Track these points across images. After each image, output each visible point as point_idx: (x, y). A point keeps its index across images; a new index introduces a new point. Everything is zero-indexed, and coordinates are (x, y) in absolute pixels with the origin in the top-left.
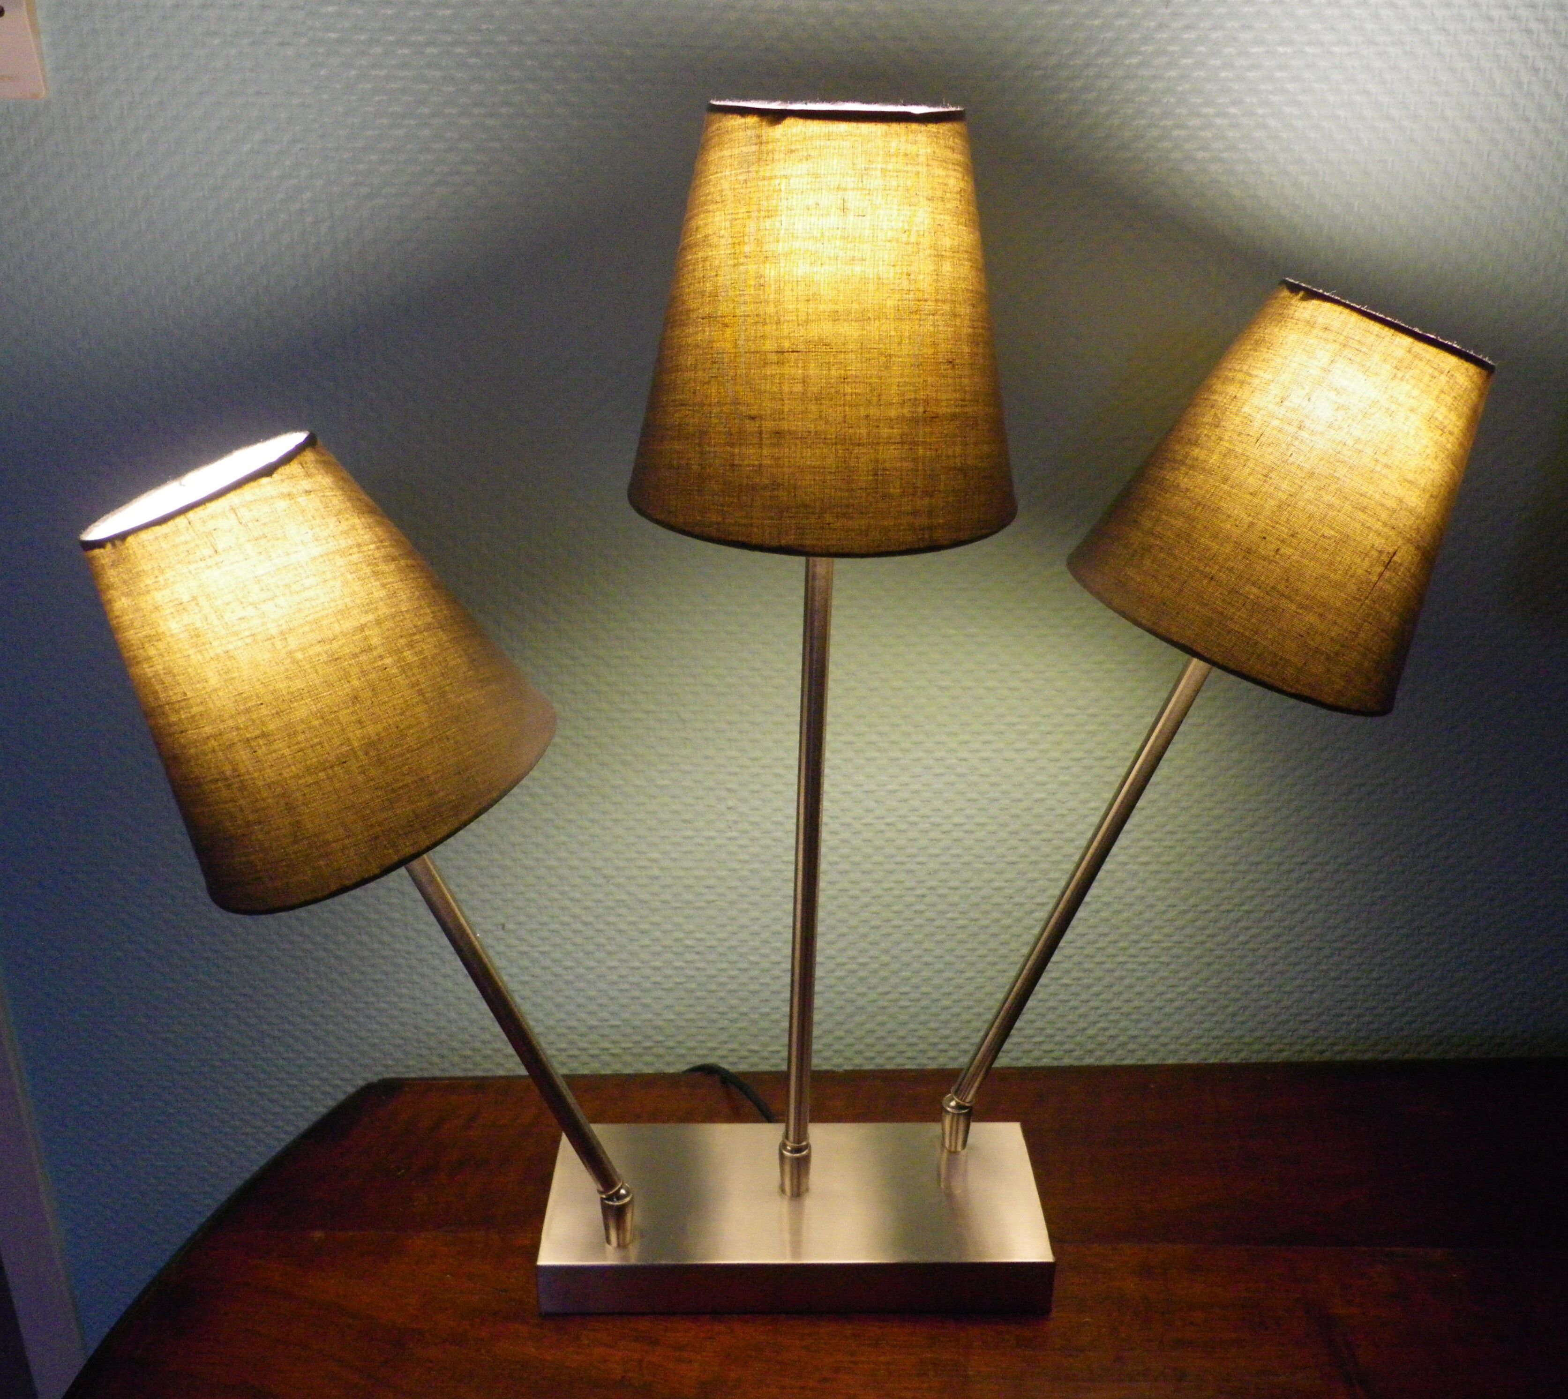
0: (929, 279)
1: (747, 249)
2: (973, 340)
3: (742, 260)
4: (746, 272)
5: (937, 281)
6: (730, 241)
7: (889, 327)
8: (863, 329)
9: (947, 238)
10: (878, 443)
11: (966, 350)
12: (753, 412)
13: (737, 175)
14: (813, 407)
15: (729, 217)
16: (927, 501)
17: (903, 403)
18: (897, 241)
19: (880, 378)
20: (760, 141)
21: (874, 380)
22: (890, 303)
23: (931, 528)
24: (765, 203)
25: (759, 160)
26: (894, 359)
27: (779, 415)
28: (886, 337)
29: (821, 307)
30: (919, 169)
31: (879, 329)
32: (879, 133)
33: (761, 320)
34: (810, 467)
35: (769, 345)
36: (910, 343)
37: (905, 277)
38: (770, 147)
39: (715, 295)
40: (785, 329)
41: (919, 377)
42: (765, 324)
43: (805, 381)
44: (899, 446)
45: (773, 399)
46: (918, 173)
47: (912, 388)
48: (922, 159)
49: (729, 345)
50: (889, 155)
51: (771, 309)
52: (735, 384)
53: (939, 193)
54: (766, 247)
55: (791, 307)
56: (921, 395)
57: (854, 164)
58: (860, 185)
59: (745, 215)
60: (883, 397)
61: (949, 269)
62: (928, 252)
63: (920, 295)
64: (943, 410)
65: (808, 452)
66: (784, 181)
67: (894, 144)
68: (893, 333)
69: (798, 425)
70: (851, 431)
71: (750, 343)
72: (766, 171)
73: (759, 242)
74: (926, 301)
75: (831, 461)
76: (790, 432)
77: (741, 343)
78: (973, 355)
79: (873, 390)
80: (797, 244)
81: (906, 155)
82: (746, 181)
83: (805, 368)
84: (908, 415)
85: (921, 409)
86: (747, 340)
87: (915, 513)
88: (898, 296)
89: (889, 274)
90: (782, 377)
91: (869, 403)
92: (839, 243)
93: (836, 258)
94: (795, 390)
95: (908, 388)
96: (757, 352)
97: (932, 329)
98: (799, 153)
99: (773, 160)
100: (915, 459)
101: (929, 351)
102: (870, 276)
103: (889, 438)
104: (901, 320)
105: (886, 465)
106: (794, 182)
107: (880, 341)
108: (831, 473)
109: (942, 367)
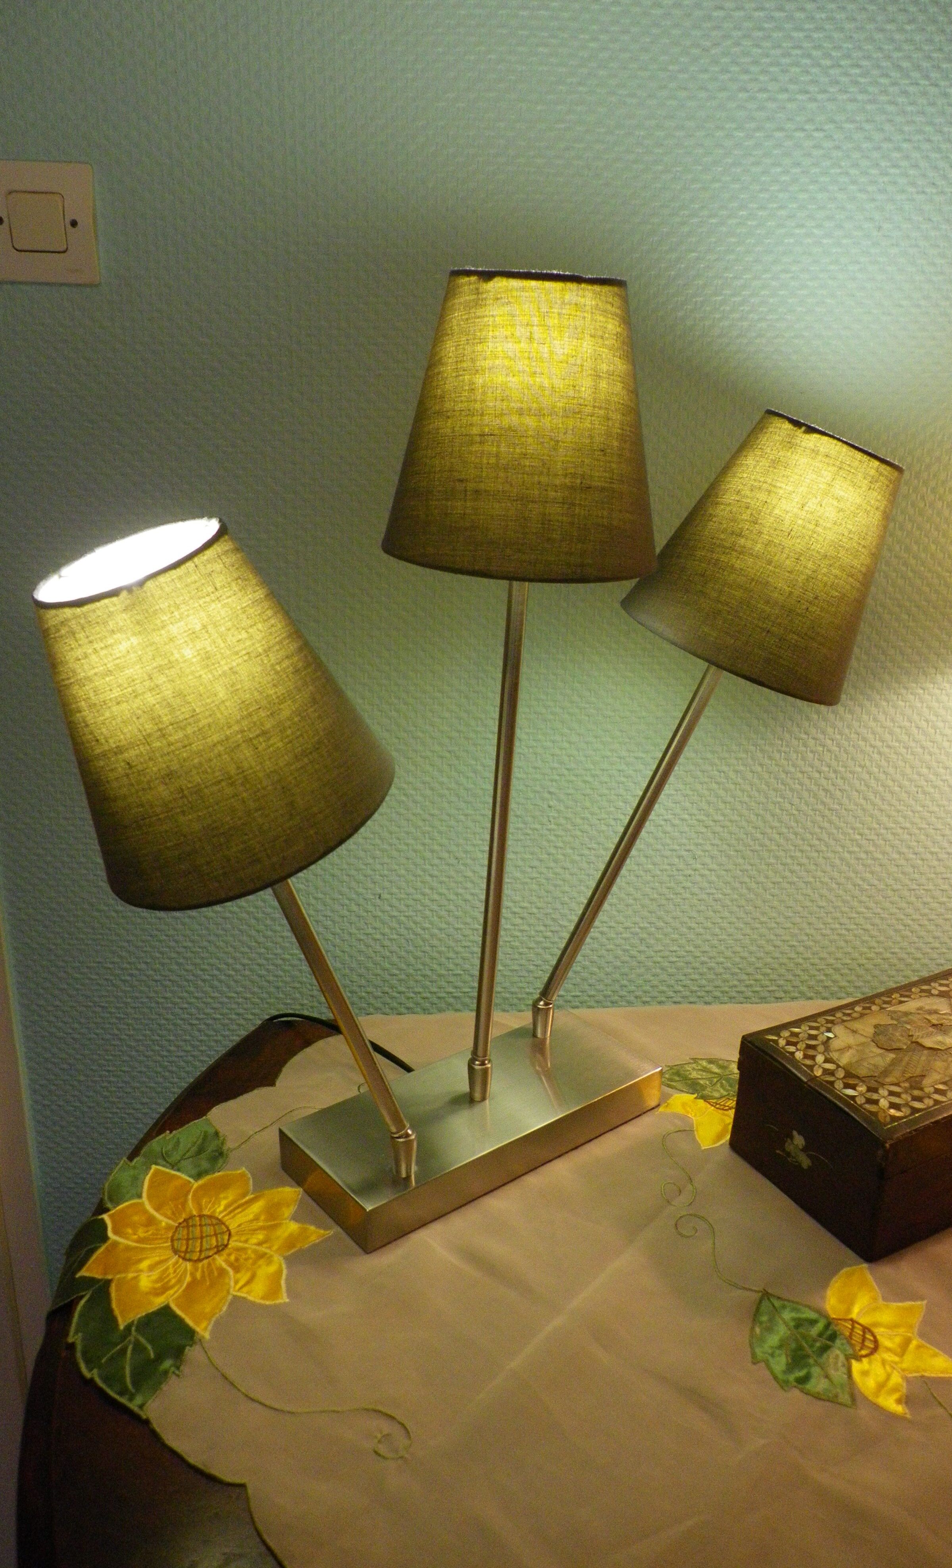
0: (589, 392)
1: (465, 365)
2: (622, 438)
3: (461, 373)
4: (464, 381)
5: (595, 393)
6: (455, 360)
7: (558, 421)
8: (540, 422)
9: (605, 365)
10: (546, 502)
11: (616, 444)
12: (463, 477)
13: (462, 315)
14: (502, 474)
15: (455, 345)
16: (579, 546)
17: (566, 475)
18: (567, 363)
19: (550, 456)
20: (478, 292)
21: (545, 458)
22: (560, 405)
23: (582, 565)
24: (478, 334)
25: (477, 304)
26: (561, 443)
27: (479, 479)
28: (556, 428)
29: (512, 404)
31: (550, 422)
32: (559, 289)
33: (471, 413)
34: (498, 516)
35: (475, 431)
36: (573, 434)
37: (571, 388)
38: (484, 296)
39: (442, 397)
40: (487, 419)
41: (579, 457)
42: (473, 415)
43: (497, 456)
44: (561, 505)
45: (476, 467)
46: (584, 318)
47: (573, 465)
48: (588, 309)
49: (449, 430)
50: (565, 304)
51: (478, 406)
52: (451, 458)
53: (600, 333)
54: (478, 364)
55: (491, 404)
56: (580, 471)
57: (539, 309)
58: (543, 323)
59: (466, 343)
60: (551, 470)
61: (605, 386)
62: (590, 372)
63: (582, 401)
64: (595, 484)
65: (497, 505)
66: (491, 319)
67: (568, 297)
68: (560, 426)
69: (491, 486)
70: (528, 492)
71: (463, 429)
72: (480, 313)
73: (473, 360)
74: (586, 406)
75: (513, 512)
76: (485, 491)
77: (457, 429)
78: (621, 447)
79: (544, 464)
80: (497, 362)
81: (576, 304)
82: (467, 319)
83: (498, 446)
84: (569, 484)
85: (578, 481)
86: (461, 427)
87: (570, 554)
88: (565, 401)
89: (561, 385)
90: (483, 452)
91: (541, 473)
92: (526, 362)
93: (524, 372)
94: (491, 462)
95: (570, 465)
96: (467, 435)
97: (589, 426)
98: (503, 300)
99: (485, 305)
100: (573, 516)
101: (588, 441)
102: (547, 386)
103: (555, 499)
104: (567, 417)
105: (551, 518)
106: (498, 320)
107: (552, 431)
108: (512, 520)
109: (597, 453)
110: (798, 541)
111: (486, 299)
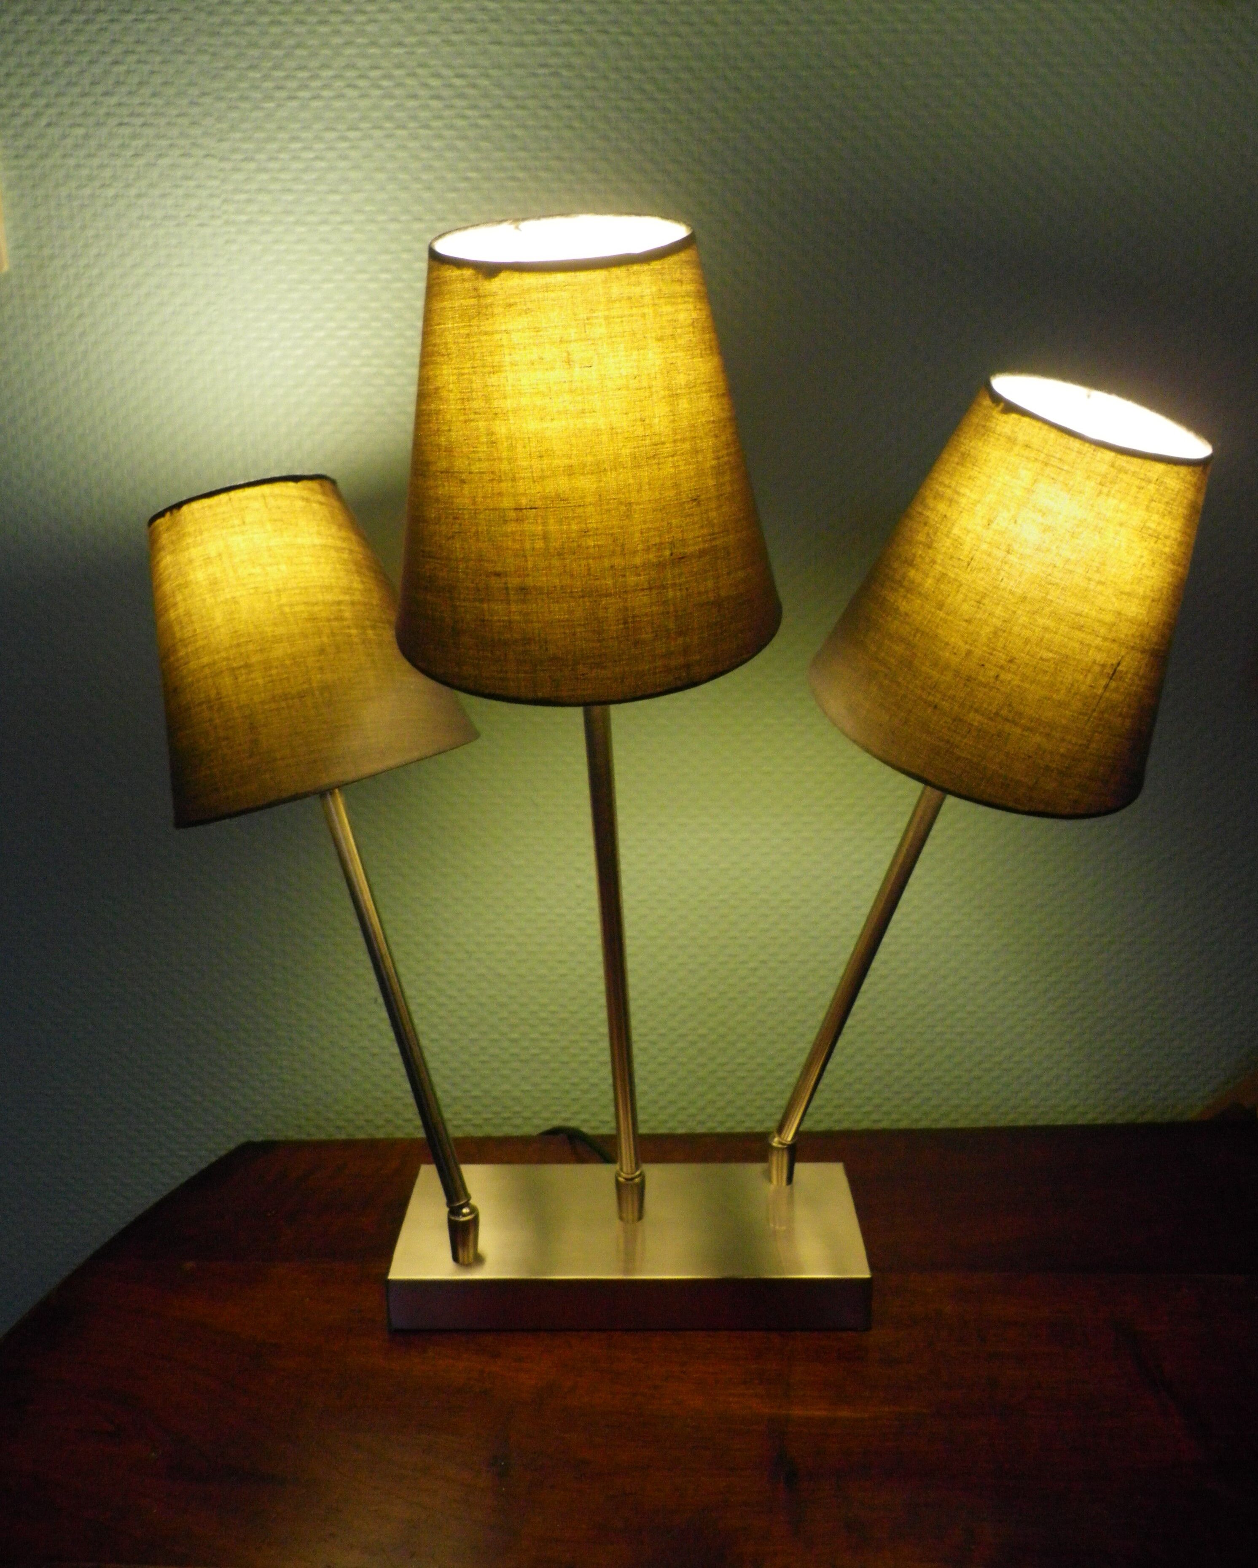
0: (665, 422)
1: (475, 405)
2: (719, 472)
3: (472, 416)
4: (477, 429)
5: (674, 421)
6: (459, 396)
7: (627, 476)
8: (600, 481)
9: (682, 375)
10: (626, 592)
11: (712, 482)
12: (499, 569)
13: (458, 328)
14: (555, 562)
15: (455, 371)
16: (681, 640)
17: (648, 550)
18: (628, 388)
19: (622, 528)
20: (478, 294)
21: (616, 530)
22: (626, 451)
23: (688, 666)
24: (489, 359)
25: (479, 313)
26: (634, 506)
27: (522, 572)
28: (625, 485)
29: (556, 462)
30: (646, 310)
31: (616, 479)
32: (599, 280)
33: (496, 477)
34: (559, 621)
35: (507, 503)
36: (650, 489)
37: (639, 423)
38: (489, 300)
39: (449, 450)
40: (521, 486)
41: (663, 520)
42: (500, 481)
43: (545, 537)
44: (647, 592)
45: (516, 556)
46: (644, 315)
47: (657, 533)
48: (647, 300)
49: (468, 501)
50: (610, 301)
51: (505, 466)
52: (478, 540)
53: (669, 331)
54: (495, 404)
55: (525, 464)
56: (667, 538)
57: (575, 315)
58: (583, 335)
59: (471, 370)
60: (626, 546)
61: (686, 406)
62: (662, 393)
63: (656, 439)
64: (690, 550)
65: (555, 607)
66: (505, 336)
67: (616, 290)
68: (631, 481)
69: (542, 581)
70: (597, 582)
71: (488, 500)
72: (486, 326)
73: (487, 399)
74: (663, 443)
75: (579, 613)
76: (535, 587)
77: (479, 500)
78: (718, 486)
79: (615, 540)
80: (524, 401)
81: (630, 298)
82: (468, 335)
83: (545, 524)
84: (655, 560)
85: (667, 553)
86: (485, 497)
87: (669, 655)
88: (633, 443)
89: (622, 423)
90: (522, 533)
91: (613, 553)
92: (567, 397)
93: (566, 412)
94: (537, 546)
95: (652, 533)
96: (496, 509)
97: (672, 470)
98: (519, 307)
99: (493, 315)
100: (665, 603)
101: (672, 493)
102: (603, 427)
103: (637, 585)
104: (639, 467)
105: (636, 612)
106: (516, 337)
107: (619, 491)
108: (580, 625)
109: (687, 506)
110: (981, 575)
111: (492, 305)
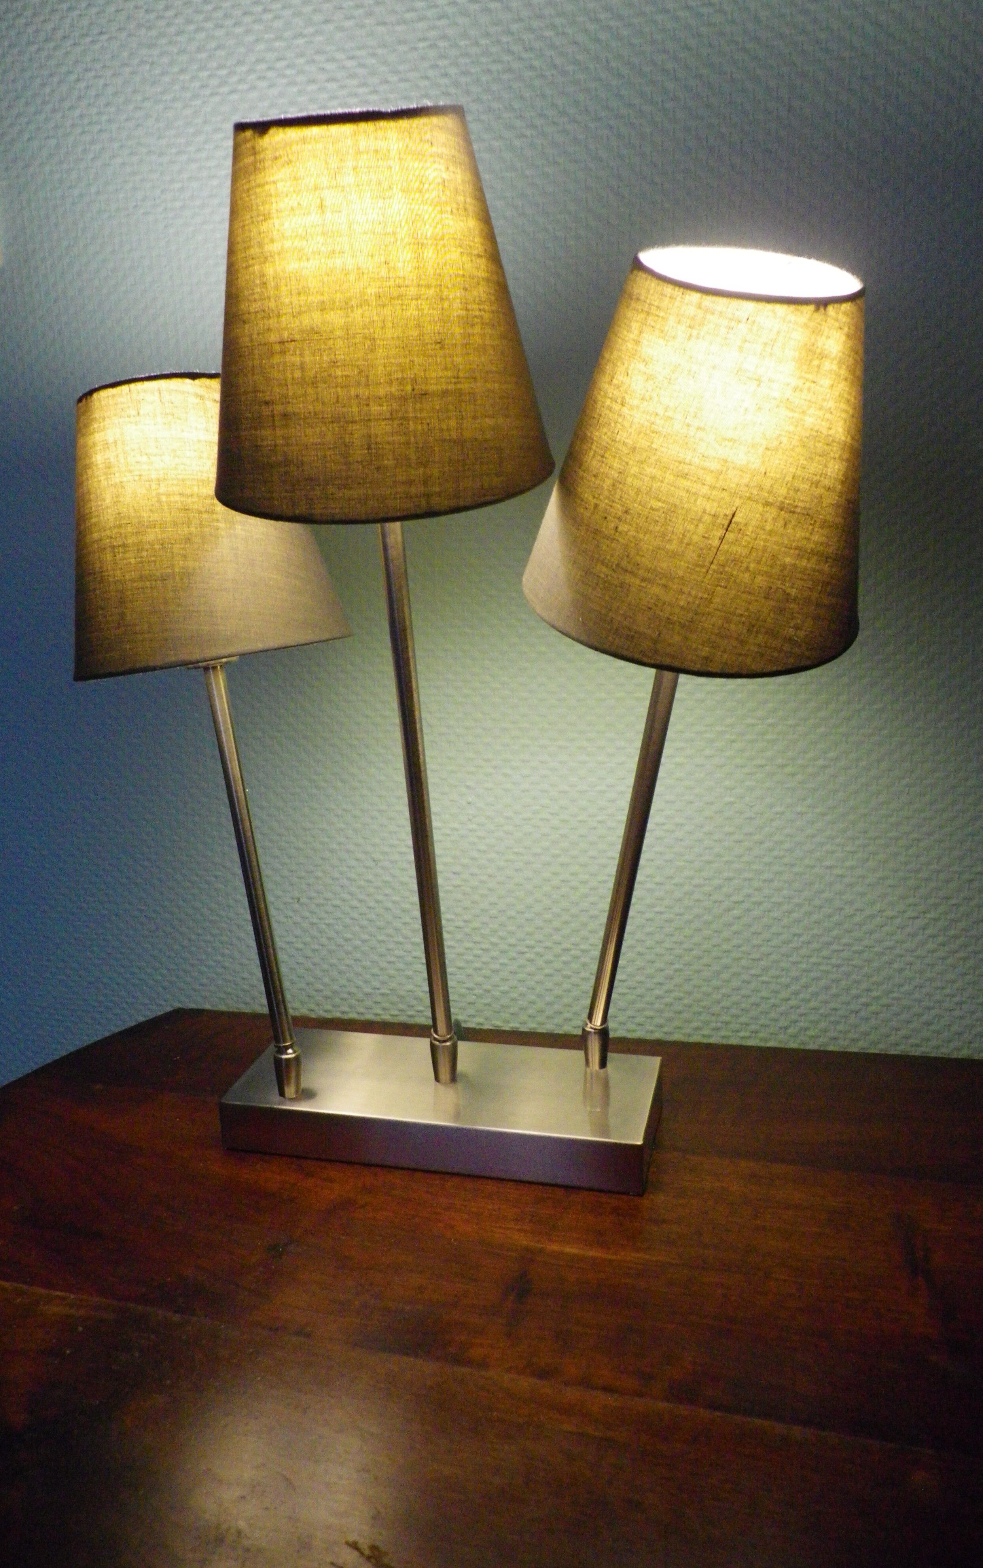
0: (409, 267)
2: (464, 322)
3: (249, 263)
4: (254, 273)
5: (418, 268)
6: (242, 246)
7: (371, 313)
9: (426, 227)
10: (369, 420)
11: (455, 331)
12: (267, 398)
14: (311, 390)
16: (421, 470)
17: (390, 383)
18: (374, 233)
19: (367, 361)
20: (254, 153)
21: (361, 363)
22: (371, 290)
23: (428, 496)
24: (261, 208)
25: (255, 169)
26: (378, 342)
27: (285, 400)
28: (369, 322)
29: (311, 298)
31: (361, 315)
33: (266, 315)
34: (313, 444)
35: (273, 337)
36: (393, 327)
37: (383, 265)
38: (260, 156)
40: (284, 321)
41: (405, 357)
42: (269, 317)
43: (302, 368)
44: (390, 422)
45: (280, 385)
47: (398, 368)
48: (394, 154)
49: (247, 339)
50: (358, 153)
51: (272, 305)
52: (254, 374)
54: (266, 248)
55: (287, 301)
56: (409, 374)
57: (327, 164)
58: (335, 183)
60: (371, 378)
61: (431, 256)
62: (407, 241)
63: (401, 282)
64: (432, 388)
65: (309, 431)
66: (273, 186)
67: (363, 143)
68: (375, 318)
69: (300, 407)
70: (345, 410)
71: (261, 337)
72: (259, 179)
73: (260, 244)
74: (407, 286)
75: (329, 437)
76: (294, 413)
77: (255, 336)
78: (465, 335)
79: (361, 371)
80: (286, 244)
81: (376, 151)
83: (301, 355)
84: (397, 393)
85: (409, 388)
86: (258, 334)
87: (410, 483)
88: (377, 284)
89: (368, 264)
90: (285, 365)
91: (359, 384)
92: (321, 239)
93: (319, 253)
94: (296, 375)
95: (394, 368)
96: (265, 344)
97: (415, 313)
98: (283, 159)
99: (264, 168)
100: (407, 434)
101: (414, 333)
102: (350, 267)
103: (380, 414)
104: (383, 305)
105: (379, 439)
106: (280, 185)
107: (365, 326)
108: (329, 449)
109: (429, 347)
111: (262, 160)
